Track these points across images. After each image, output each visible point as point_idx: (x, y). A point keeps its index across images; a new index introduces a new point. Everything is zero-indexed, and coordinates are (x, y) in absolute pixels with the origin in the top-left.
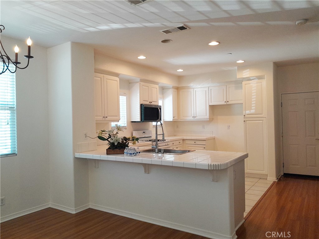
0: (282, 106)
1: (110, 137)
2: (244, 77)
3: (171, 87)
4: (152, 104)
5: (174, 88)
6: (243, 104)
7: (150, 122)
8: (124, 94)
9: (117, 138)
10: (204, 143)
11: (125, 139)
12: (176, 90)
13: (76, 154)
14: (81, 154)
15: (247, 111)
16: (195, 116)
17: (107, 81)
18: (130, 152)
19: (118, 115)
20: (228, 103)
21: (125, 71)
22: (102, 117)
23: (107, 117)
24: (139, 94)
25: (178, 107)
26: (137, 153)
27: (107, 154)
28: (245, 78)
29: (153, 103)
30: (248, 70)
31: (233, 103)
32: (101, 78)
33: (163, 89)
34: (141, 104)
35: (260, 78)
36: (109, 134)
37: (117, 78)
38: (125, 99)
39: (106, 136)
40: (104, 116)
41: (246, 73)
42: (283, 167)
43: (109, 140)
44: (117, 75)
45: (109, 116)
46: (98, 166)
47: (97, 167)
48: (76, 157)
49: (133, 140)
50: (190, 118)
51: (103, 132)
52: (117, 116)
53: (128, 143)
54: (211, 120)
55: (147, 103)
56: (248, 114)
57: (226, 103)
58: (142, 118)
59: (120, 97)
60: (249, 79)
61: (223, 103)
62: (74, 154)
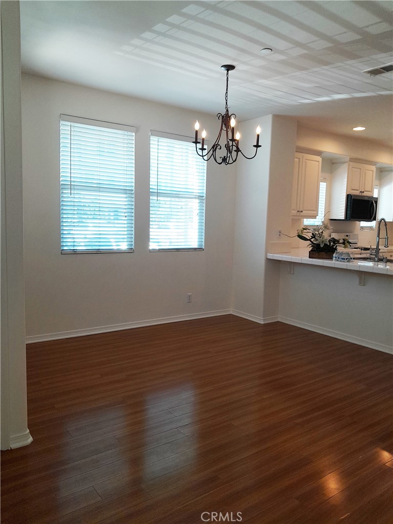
1: (314, 236)
4: (363, 194)
7: (357, 220)
8: (324, 180)
9: (323, 238)
11: (335, 241)
13: (268, 254)
14: (275, 255)
17: (306, 162)
18: (342, 257)
19: (316, 209)
21: (330, 148)
22: (296, 212)
23: (302, 212)
24: (346, 180)
26: (351, 258)
27: (310, 257)
29: (365, 194)
32: (299, 159)
33: (381, 172)
34: (348, 195)
36: (313, 234)
37: (319, 157)
38: (325, 187)
39: (309, 236)
40: (298, 210)
43: (312, 240)
44: (318, 153)
45: (305, 210)
46: (294, 272)
47: (292, 273)
48: (268, 258)
49: (344, 243)
51: (305, 231)
52: (314, 211)
53: (336, 247)
55: (357, 193)
58: (348, 214)
59: (321, 183)
62: (266, 254)
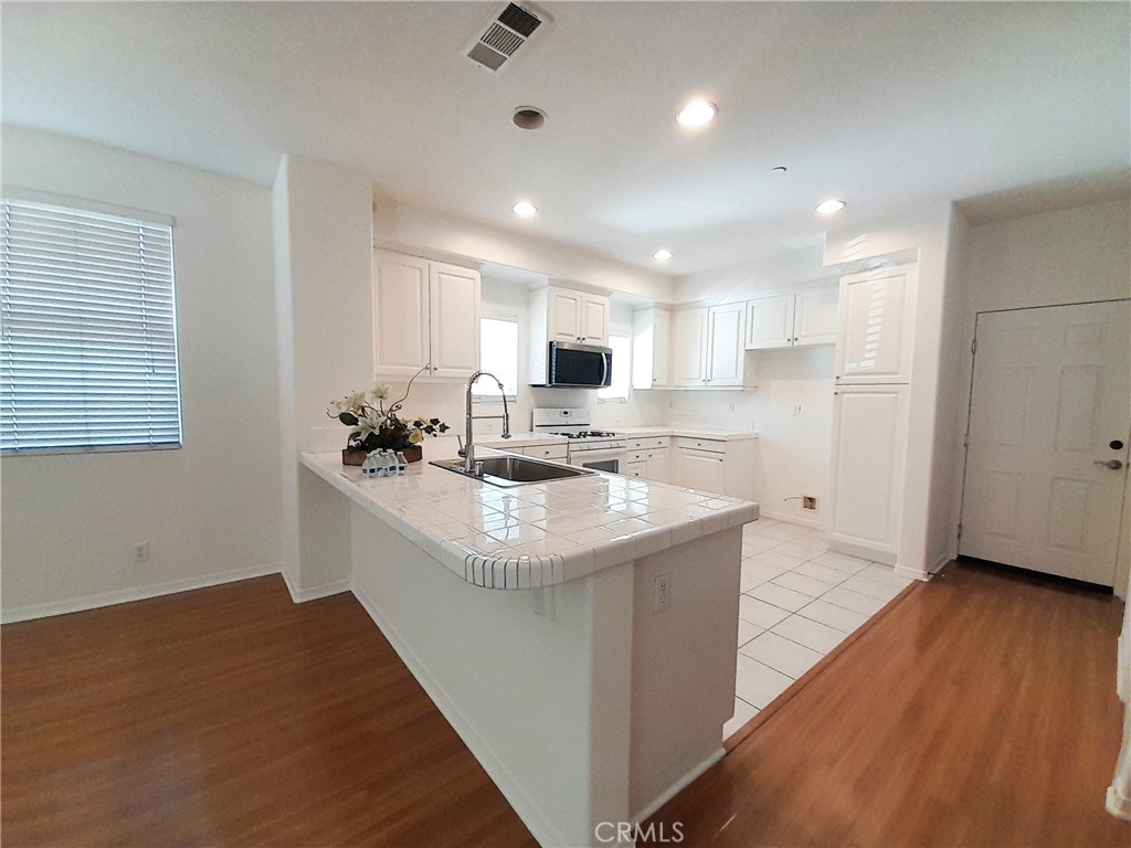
0: (974, 352)
2: (846, 260)
3: (652, 305)
4: (584, 343)
5: (657, 306)
6: (835, 345)
10: (719, 447)
12: (667, 313)
15: (847, 365)
16: (709, 378)
17: (439, 278)
20: (796, 343)
22: (422, 368)
24: (546, 316)
25: (669, 352)
28: (850, 264)
29: (588, 342)
30: (864, 237)
31: (810, 343)
32: (421, 269)
33: (633, 311)
34: (551, 343)
35: (900, 259)
37: (475, 271)
40: (427, 365)
41: (857, 249)
42: (959, 536)
44: (473, 264)
45: (445, 367)
50: (697, 384)
52: (469, 368)
54: (749, 389)
55: (571, 340)
56: (849, 374)
57: (790, 344)
58: (553, 376)
59: (482, 320)
60: (862, 267)
61: (784, 344)
62: (299, 453)
